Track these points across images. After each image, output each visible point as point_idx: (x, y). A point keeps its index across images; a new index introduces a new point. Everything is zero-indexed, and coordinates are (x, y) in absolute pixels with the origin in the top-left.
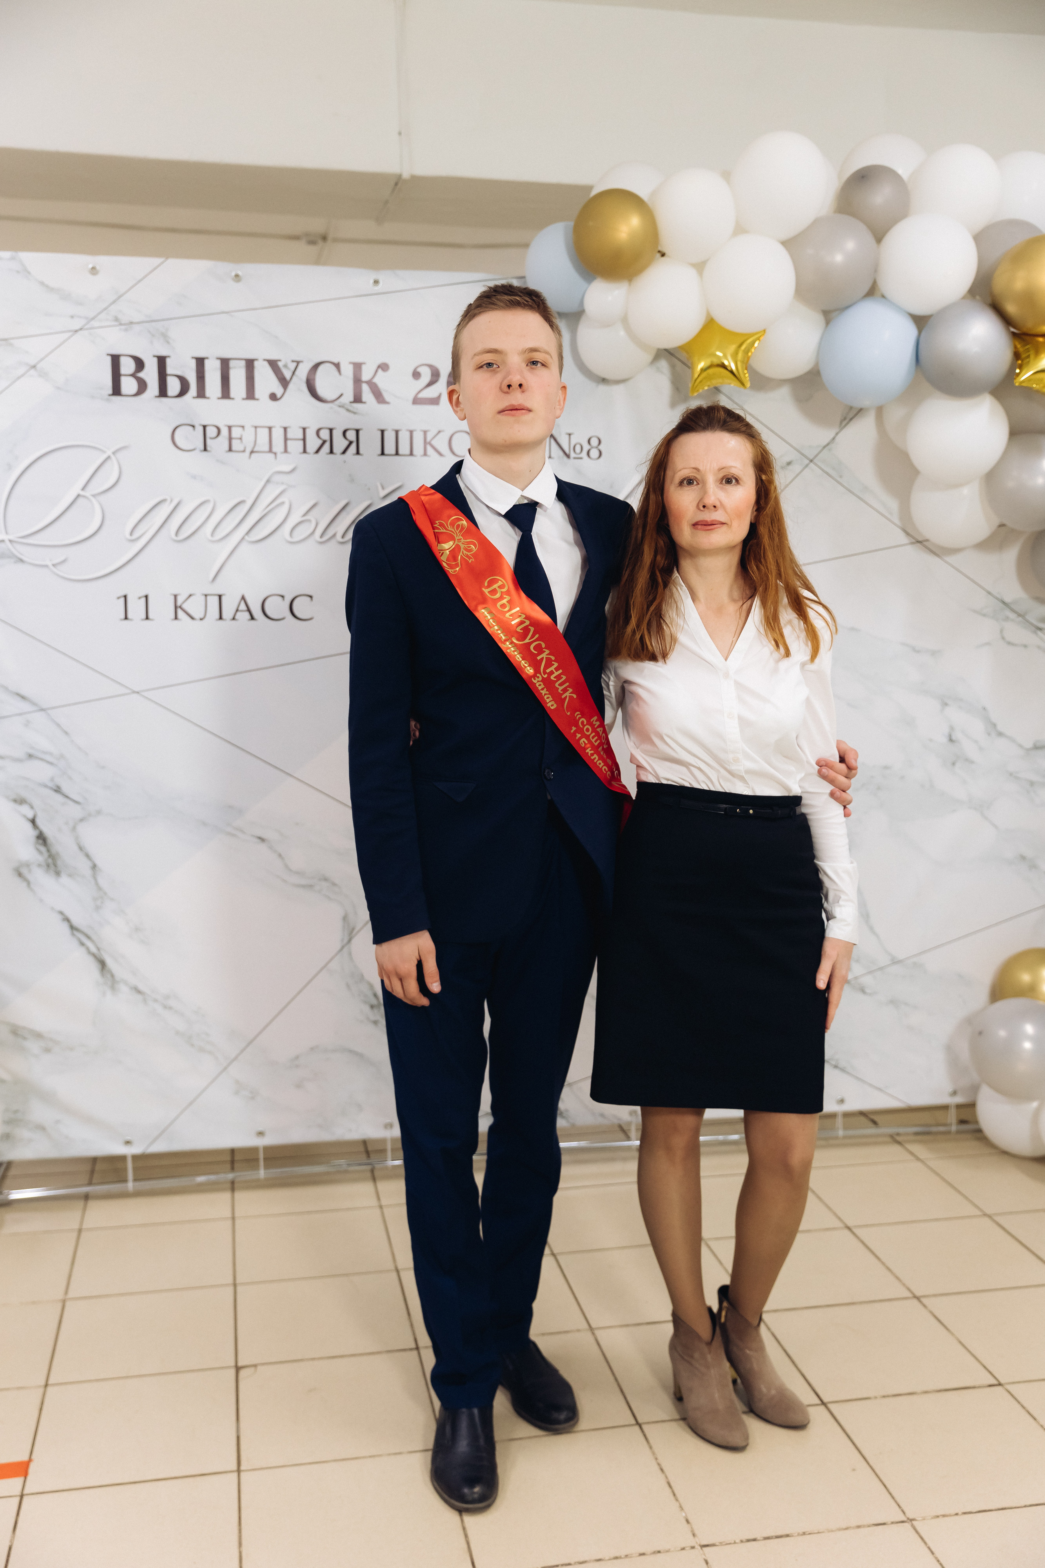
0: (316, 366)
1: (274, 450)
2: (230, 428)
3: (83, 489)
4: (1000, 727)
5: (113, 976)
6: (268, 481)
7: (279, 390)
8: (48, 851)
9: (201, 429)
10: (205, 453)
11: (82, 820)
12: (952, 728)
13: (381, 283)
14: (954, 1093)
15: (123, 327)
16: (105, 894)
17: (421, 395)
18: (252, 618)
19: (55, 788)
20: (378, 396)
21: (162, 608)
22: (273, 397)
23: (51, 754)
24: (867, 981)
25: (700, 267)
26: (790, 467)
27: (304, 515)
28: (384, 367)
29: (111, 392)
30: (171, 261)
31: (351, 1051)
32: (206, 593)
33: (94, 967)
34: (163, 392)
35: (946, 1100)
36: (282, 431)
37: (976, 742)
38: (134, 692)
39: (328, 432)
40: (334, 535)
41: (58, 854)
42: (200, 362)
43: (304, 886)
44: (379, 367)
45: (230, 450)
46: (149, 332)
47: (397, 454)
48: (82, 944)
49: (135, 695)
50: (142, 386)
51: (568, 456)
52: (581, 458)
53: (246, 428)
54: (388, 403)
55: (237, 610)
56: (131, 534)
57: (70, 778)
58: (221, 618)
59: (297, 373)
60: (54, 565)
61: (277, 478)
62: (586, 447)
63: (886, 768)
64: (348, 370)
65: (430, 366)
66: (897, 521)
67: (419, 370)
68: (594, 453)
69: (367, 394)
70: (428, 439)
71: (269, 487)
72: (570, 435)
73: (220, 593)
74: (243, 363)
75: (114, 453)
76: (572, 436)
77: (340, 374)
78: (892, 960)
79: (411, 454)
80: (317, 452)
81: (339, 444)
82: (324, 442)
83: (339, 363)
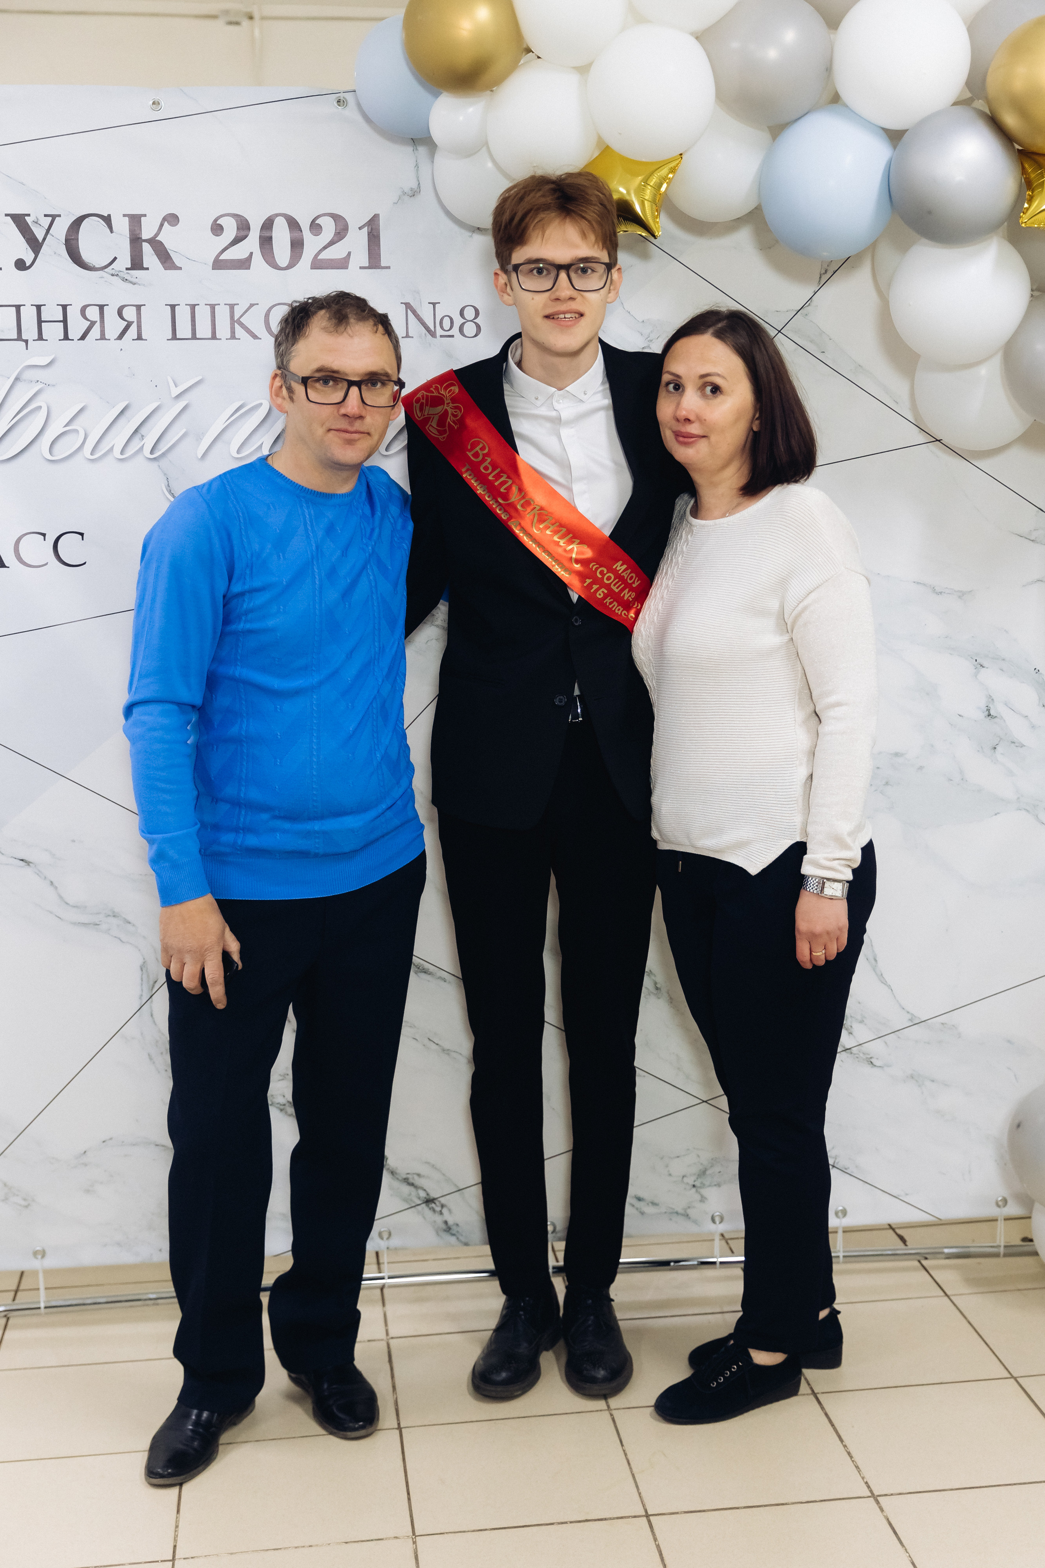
0: (78, 222)
1: (24, 337)
6: (17, 379)
7: (28, 257)
12: (991, 699)
13: (162, 103)
14: (1003, 1201)
17: (223, 257)
20: (165, 257)
22: (20, 265)
24: (875, 1049)
25: (583, 70)
27: (67, 425)
28: (172, 219)
31: (158, 1145)
35: (992, 1211)
36: (35, 310)
37: (1026, 717)
39: (97, 309)
40: (111, 450)
43: (84, 924)
44: (164, 219)
51: (433, 334)
52: (452, 336)
54: (180, 268)
59: (52, 231)
61: (29, 374)
62: (458, 321)
63: (897, 755)
64: (122, 226)
65: (235, 216)
66: (907, 414)
67: (219, 222)
68: (470, 329)
69: (149, 256)
70: (236, 319)
71: (20, 386)
72: (434, 304)
76: (437, 305)
77: (112, 231)
78: (911, 1020)
79: (214, 337)
80: (83, 338)
81: (114, 325)
82: (93, 323)
83: (109, 216)
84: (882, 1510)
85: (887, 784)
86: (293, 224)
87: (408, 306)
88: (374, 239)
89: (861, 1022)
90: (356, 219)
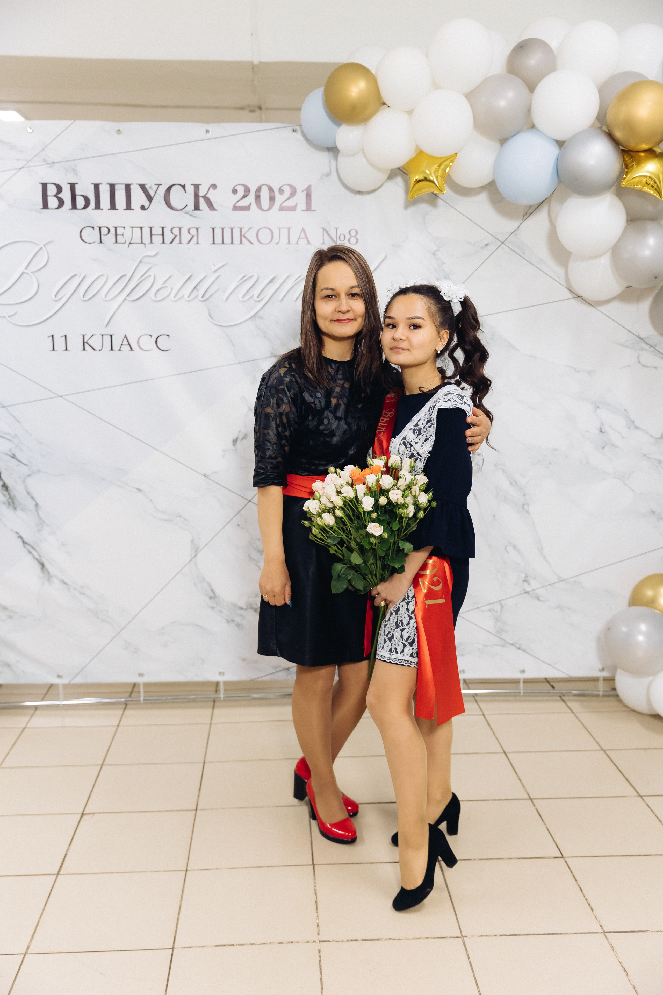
0: (170, 188)
1: (144, 242)
2: (116, 228)
3: (26, 269)
4: (637, 423)
5: (49, 573)
6: (140, 262)
7: (146, 204)
8: (9, 494)
9: (98, 229)
10: (101, 244)
11: (29, 476)
12: (602, 423)
13: (211, 132)
14: (603, 669)
15: (48, 166)
16: (44, 521)
17: (238, 205)
18: (132, 350)
19: (12, 455)
20: (210, 204)
21: (75, 343)
22: (143, 208)
23: (9, 434)
24: (541, 592)
25: (410, 113)
26: (488, 247)
27: (163, 284)
28: (214, 186)
29: (42, 207)
30: (77, 122)
31: (197, 625)
32: (103, 334)
33: (37, 567)
34: (74, 206)
35: (596, 674)
36: (149, 229)
37: (620, 433)
38: (59, 396)
39: (178, 229)
40: (183, 296)
41: (15, 496)
42: (97, 187)
43: (166, 520)
44: (210, 186)
45: (116, 242)
46: (65, 168)
47: (223, 243)
48: (30, 553)
49: (60, 398)
50: (61, 203)
53: (126, 228)
54: (217, 210)
55: (122, 345)
56: (56, 296)
57: (21, 450)
58: (112, 349)
59: (158, 192)
60: (9, 316)
61: (146, 260)
62: (348, 236)
63: (555, 450)
64: (190, 190)
65: (243, 185)
66: (564, 284)
67: (236, 188)
68: (353, 241)
69: (203, 203)
70: (243, 234)
71: (141, 266)
72: (336, 228)
73: (111, 334)
74: (124, 186)
75: (44, 246)
76: (338, 229)
77: (186, 192)
78: (559, 579)
79: (232, 243)
80: (171, 243)
81: (186, 237)
82: (176, 236)
83: (184, 185)
84: (534, 805)
85: (550, 464)
86: (271, 190)
87: (324, 229)
88: (309, 196)
89: (535, 579)
90: (300, 187)
